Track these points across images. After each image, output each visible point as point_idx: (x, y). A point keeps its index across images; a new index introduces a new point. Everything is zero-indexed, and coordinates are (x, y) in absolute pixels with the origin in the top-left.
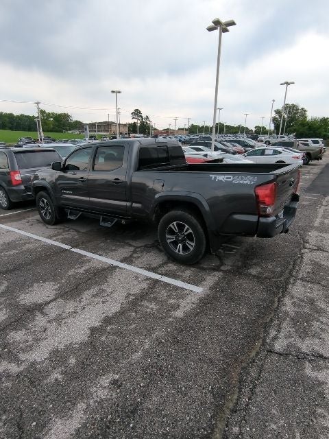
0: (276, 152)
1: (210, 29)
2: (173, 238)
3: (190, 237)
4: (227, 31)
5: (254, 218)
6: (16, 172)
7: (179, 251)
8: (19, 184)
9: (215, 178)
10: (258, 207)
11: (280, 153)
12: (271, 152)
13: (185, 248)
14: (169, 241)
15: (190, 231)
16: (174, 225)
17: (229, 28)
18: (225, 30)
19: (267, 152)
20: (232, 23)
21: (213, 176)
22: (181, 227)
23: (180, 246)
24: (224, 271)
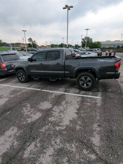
0: (89, 53)
1: (64, 8)
2: (82, 82)
3: (89, 81)
4: (70, 9)
5: (113, 73)
6: (3, 63)
7: (85, 87)
8: (5, 68)
10: (115, 69)
12: (87, 53)
13: (87, 85)
14: (81, 84)
15: (90, 79)
16: (83, 78)
20: (72, 7)
22: (86, 78)
23: (85, 85)
24: (101, 91)
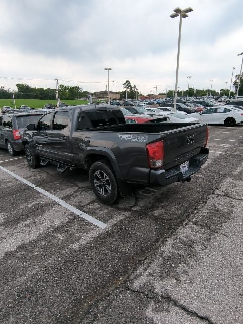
0: (226, 111)
1: (173, 16)
2: (98, 183)
4: (186, 16)
5: (147, 170)
7: (102, 193)
8: (18, 139)
9: (121, 137)
10: (149, 161)
11: (230, 111)
12: (222, 110)
13: (106, 191)
14: (96, 185)
15: (108, 178)
16: (97, 173)
17: (188, 14)
18: (185, 16)
19: (218, 111)
20: (190, 10)
21: (120, 135)
23: (103, 189)
24: (133, 212)
